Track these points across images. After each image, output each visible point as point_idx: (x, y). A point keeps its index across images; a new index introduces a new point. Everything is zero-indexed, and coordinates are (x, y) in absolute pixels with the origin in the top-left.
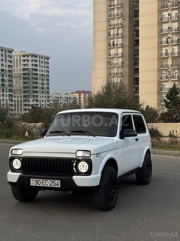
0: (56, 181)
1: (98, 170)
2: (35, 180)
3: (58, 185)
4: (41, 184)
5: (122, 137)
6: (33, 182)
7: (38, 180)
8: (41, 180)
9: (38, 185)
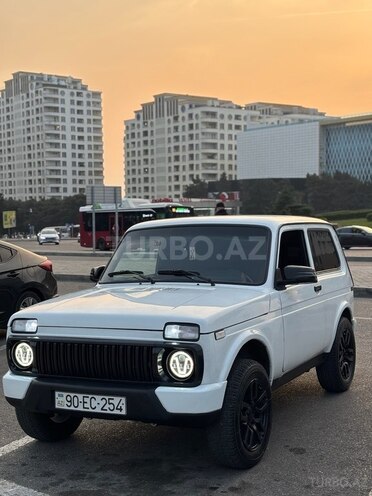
0: (116, 400)
1: (218, 372)
2: (65, 394)
3: (121, 409)
4: (81, 405)
5: (279, 285)
6: (62, 401)
7: (72, 395)
8: (80, 396)
9: (72, 408)
